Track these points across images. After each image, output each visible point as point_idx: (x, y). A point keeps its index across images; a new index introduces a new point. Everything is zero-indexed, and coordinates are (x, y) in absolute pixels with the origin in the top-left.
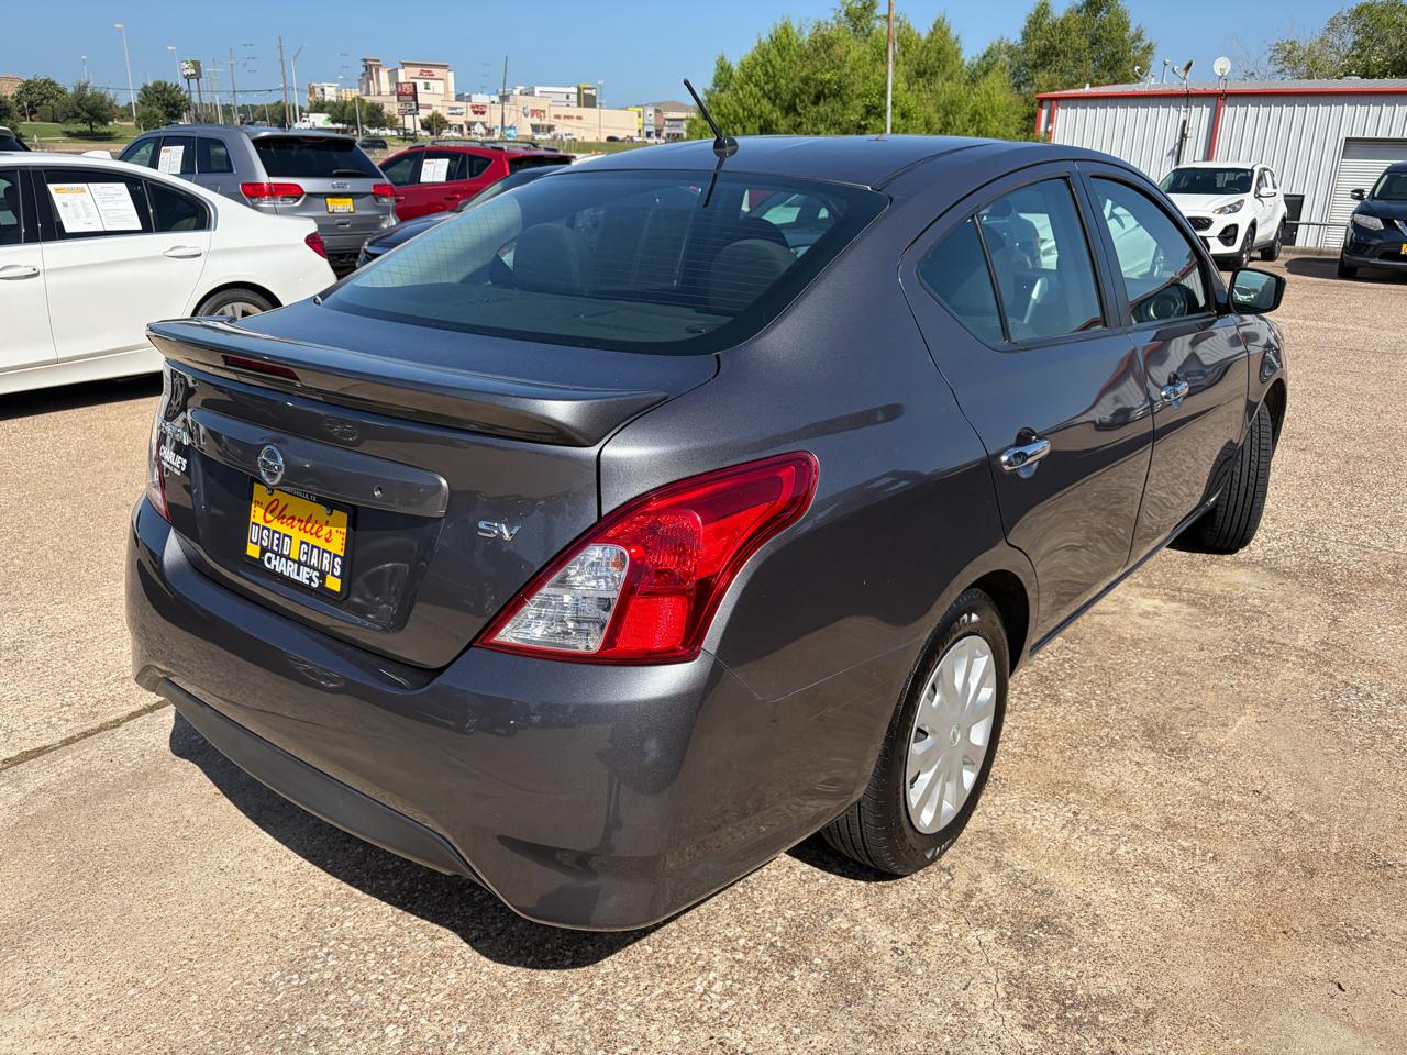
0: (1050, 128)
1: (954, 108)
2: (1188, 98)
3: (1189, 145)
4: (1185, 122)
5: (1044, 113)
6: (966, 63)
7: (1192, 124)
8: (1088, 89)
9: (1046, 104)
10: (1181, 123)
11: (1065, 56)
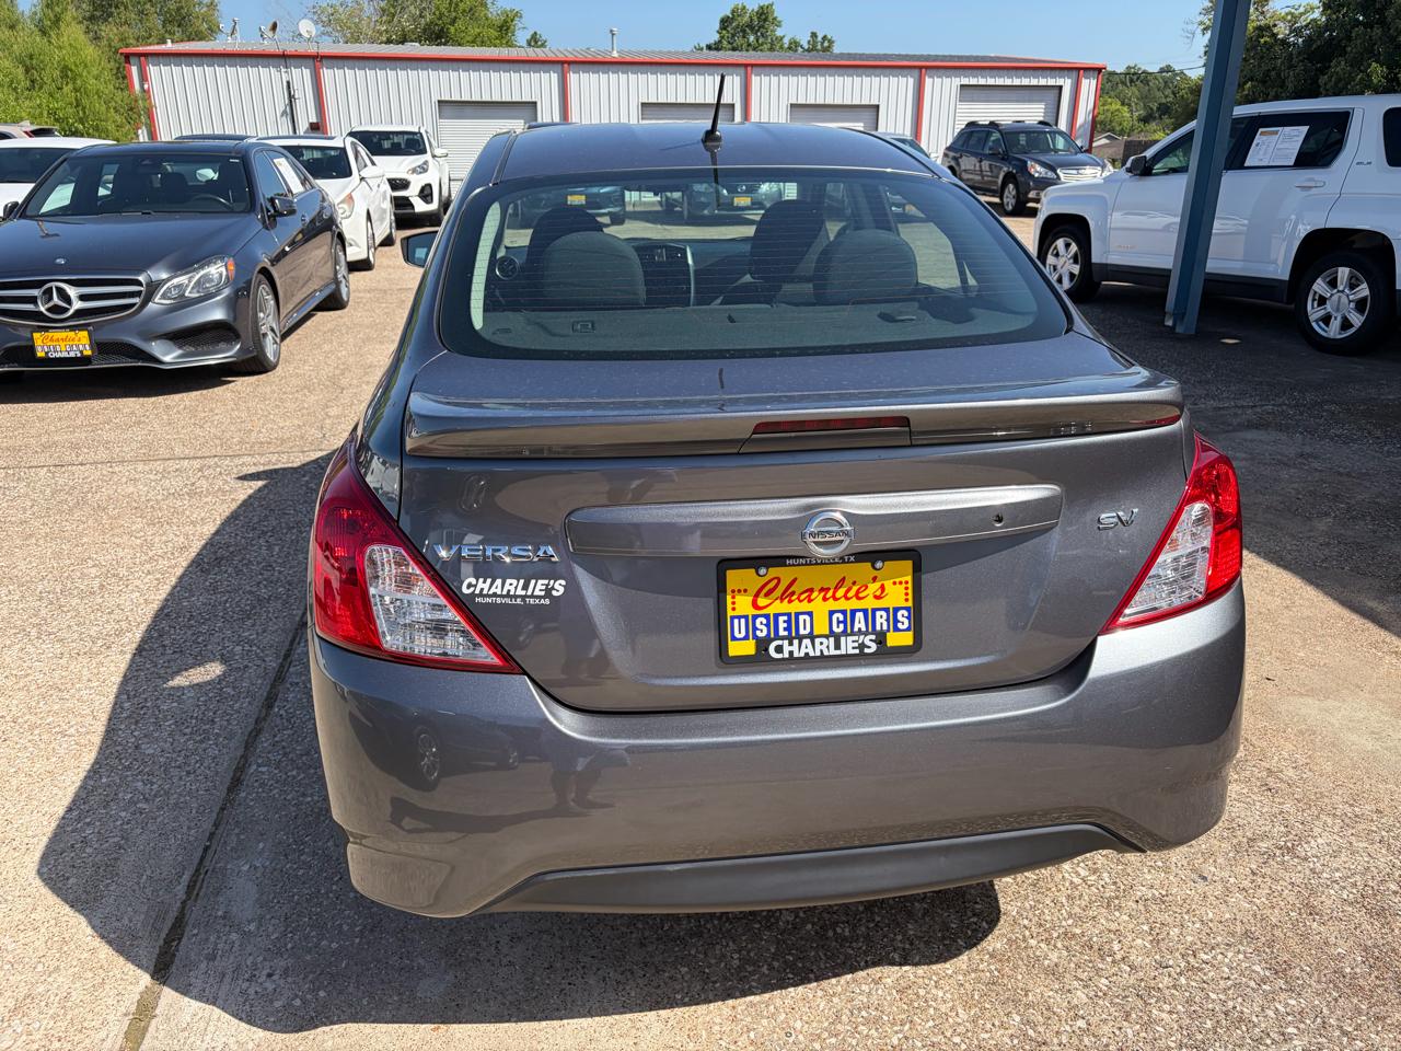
0: (146, 86)
1: (34, 62)
2: (283, 59)
3: (299, 106)
4: (288, 83)
5: (134, 70)
6: (27, 13)
7: (296, 85)
8: (169, 46)
9: (132, 60)
10: (285, 84)
11: (126, 8)
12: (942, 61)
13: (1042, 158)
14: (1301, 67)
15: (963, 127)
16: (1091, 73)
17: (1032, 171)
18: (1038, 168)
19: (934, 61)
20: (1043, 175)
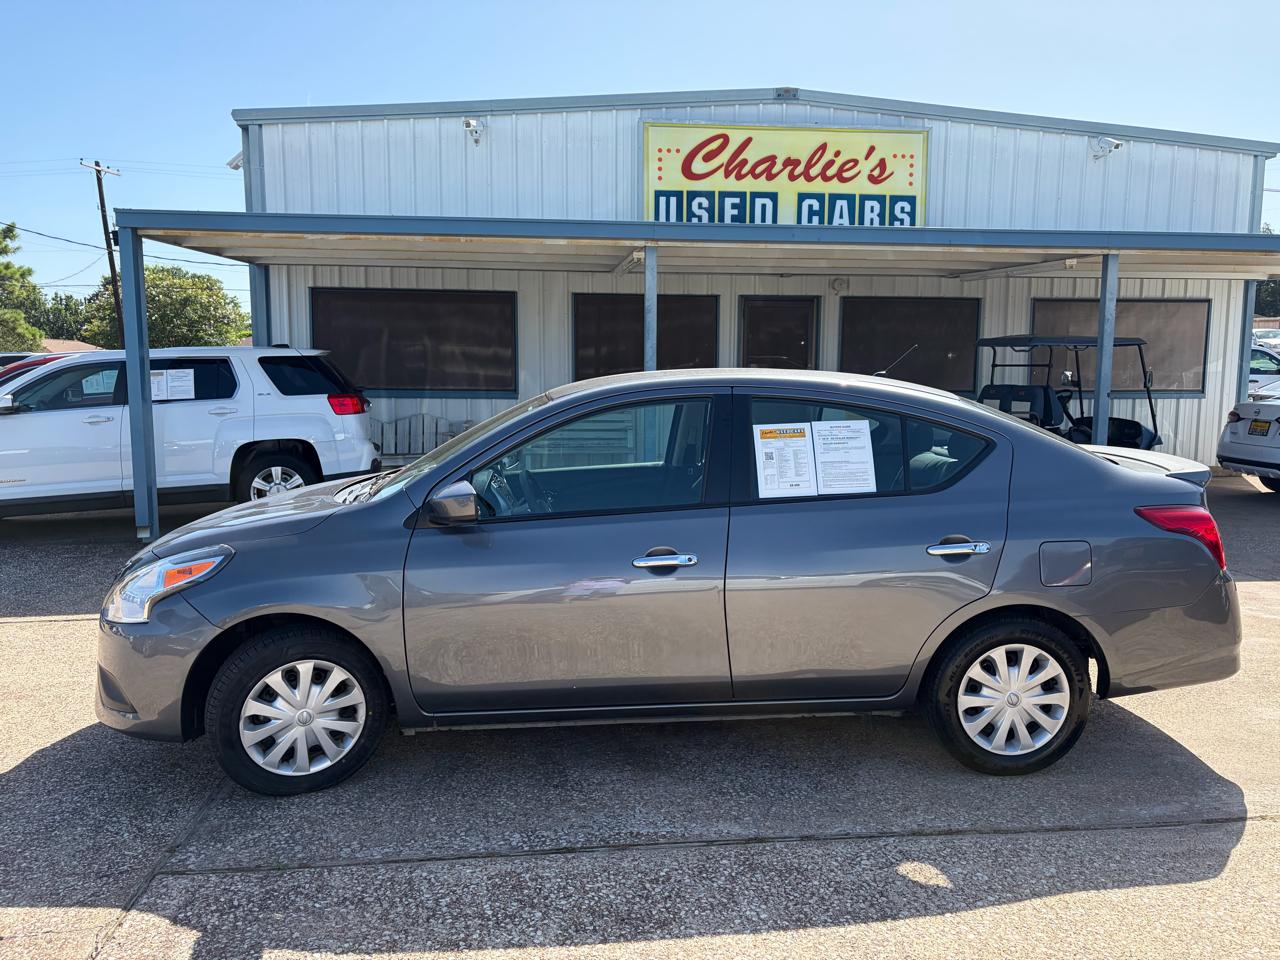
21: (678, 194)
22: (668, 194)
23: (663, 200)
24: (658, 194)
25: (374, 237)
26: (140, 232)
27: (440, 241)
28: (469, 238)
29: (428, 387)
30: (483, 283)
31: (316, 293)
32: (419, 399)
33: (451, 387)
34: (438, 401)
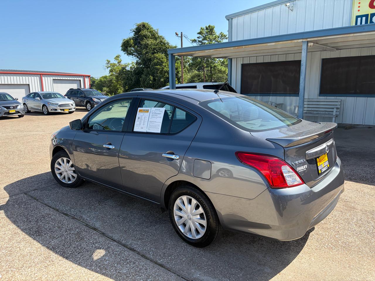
12: (45, 73)
13: (94, 97)
14: (135, 77)
15: (69, 90)
16: (87, 77)
17: (94, 100)
18: (96, 99)
19: (43, 73)
20: (97, 101)
21: (366, 16)
22: (361, 17)
23: (359, 19)
24: (357, 17)
25: (221, 49)
26: (174, 55)
27: (238, 48)
28: (245, 46)
29: (271, 93)
30: (291, 58)
31: (243, 65)
32: (268, 97)
33: (278, 93)
34: (274, 97)
